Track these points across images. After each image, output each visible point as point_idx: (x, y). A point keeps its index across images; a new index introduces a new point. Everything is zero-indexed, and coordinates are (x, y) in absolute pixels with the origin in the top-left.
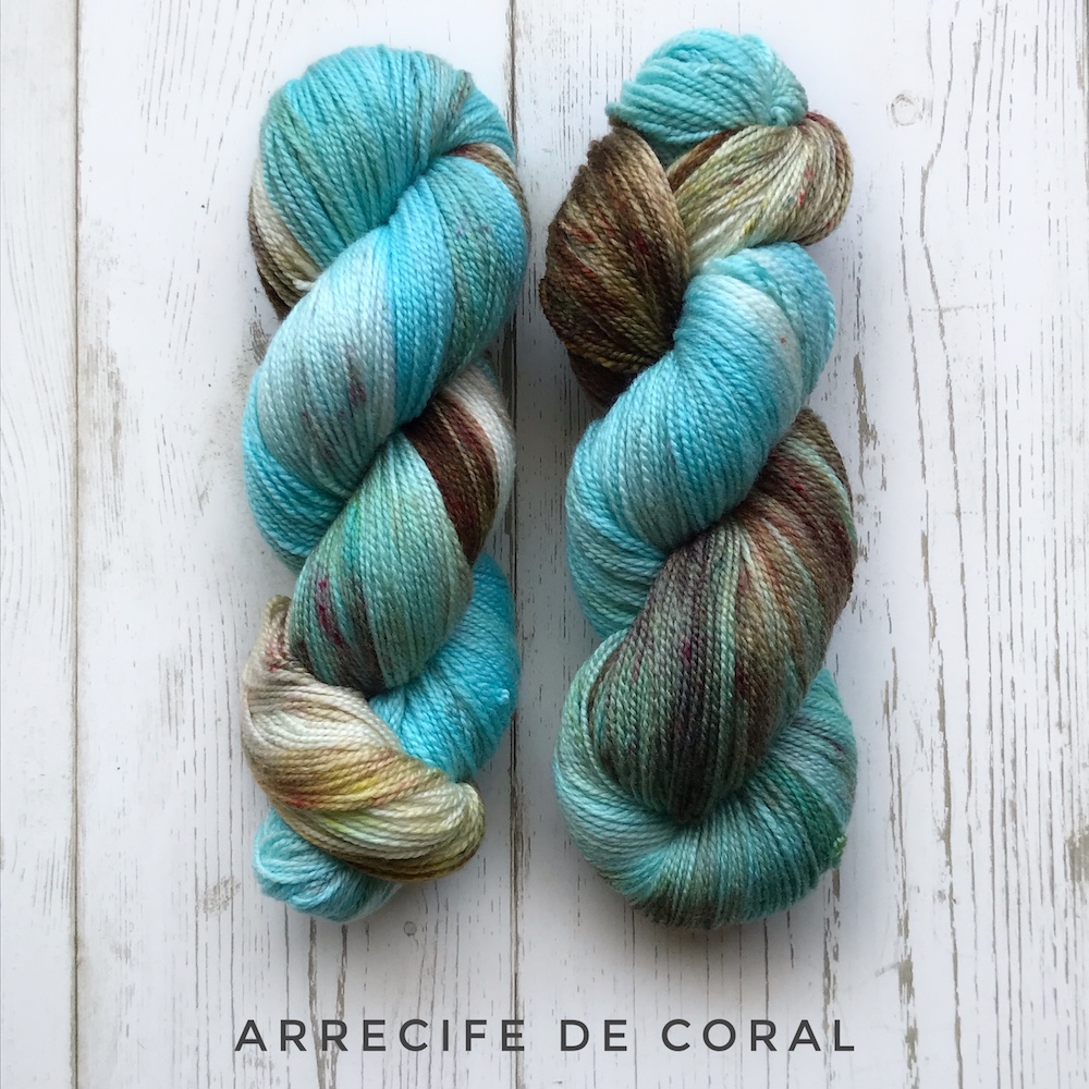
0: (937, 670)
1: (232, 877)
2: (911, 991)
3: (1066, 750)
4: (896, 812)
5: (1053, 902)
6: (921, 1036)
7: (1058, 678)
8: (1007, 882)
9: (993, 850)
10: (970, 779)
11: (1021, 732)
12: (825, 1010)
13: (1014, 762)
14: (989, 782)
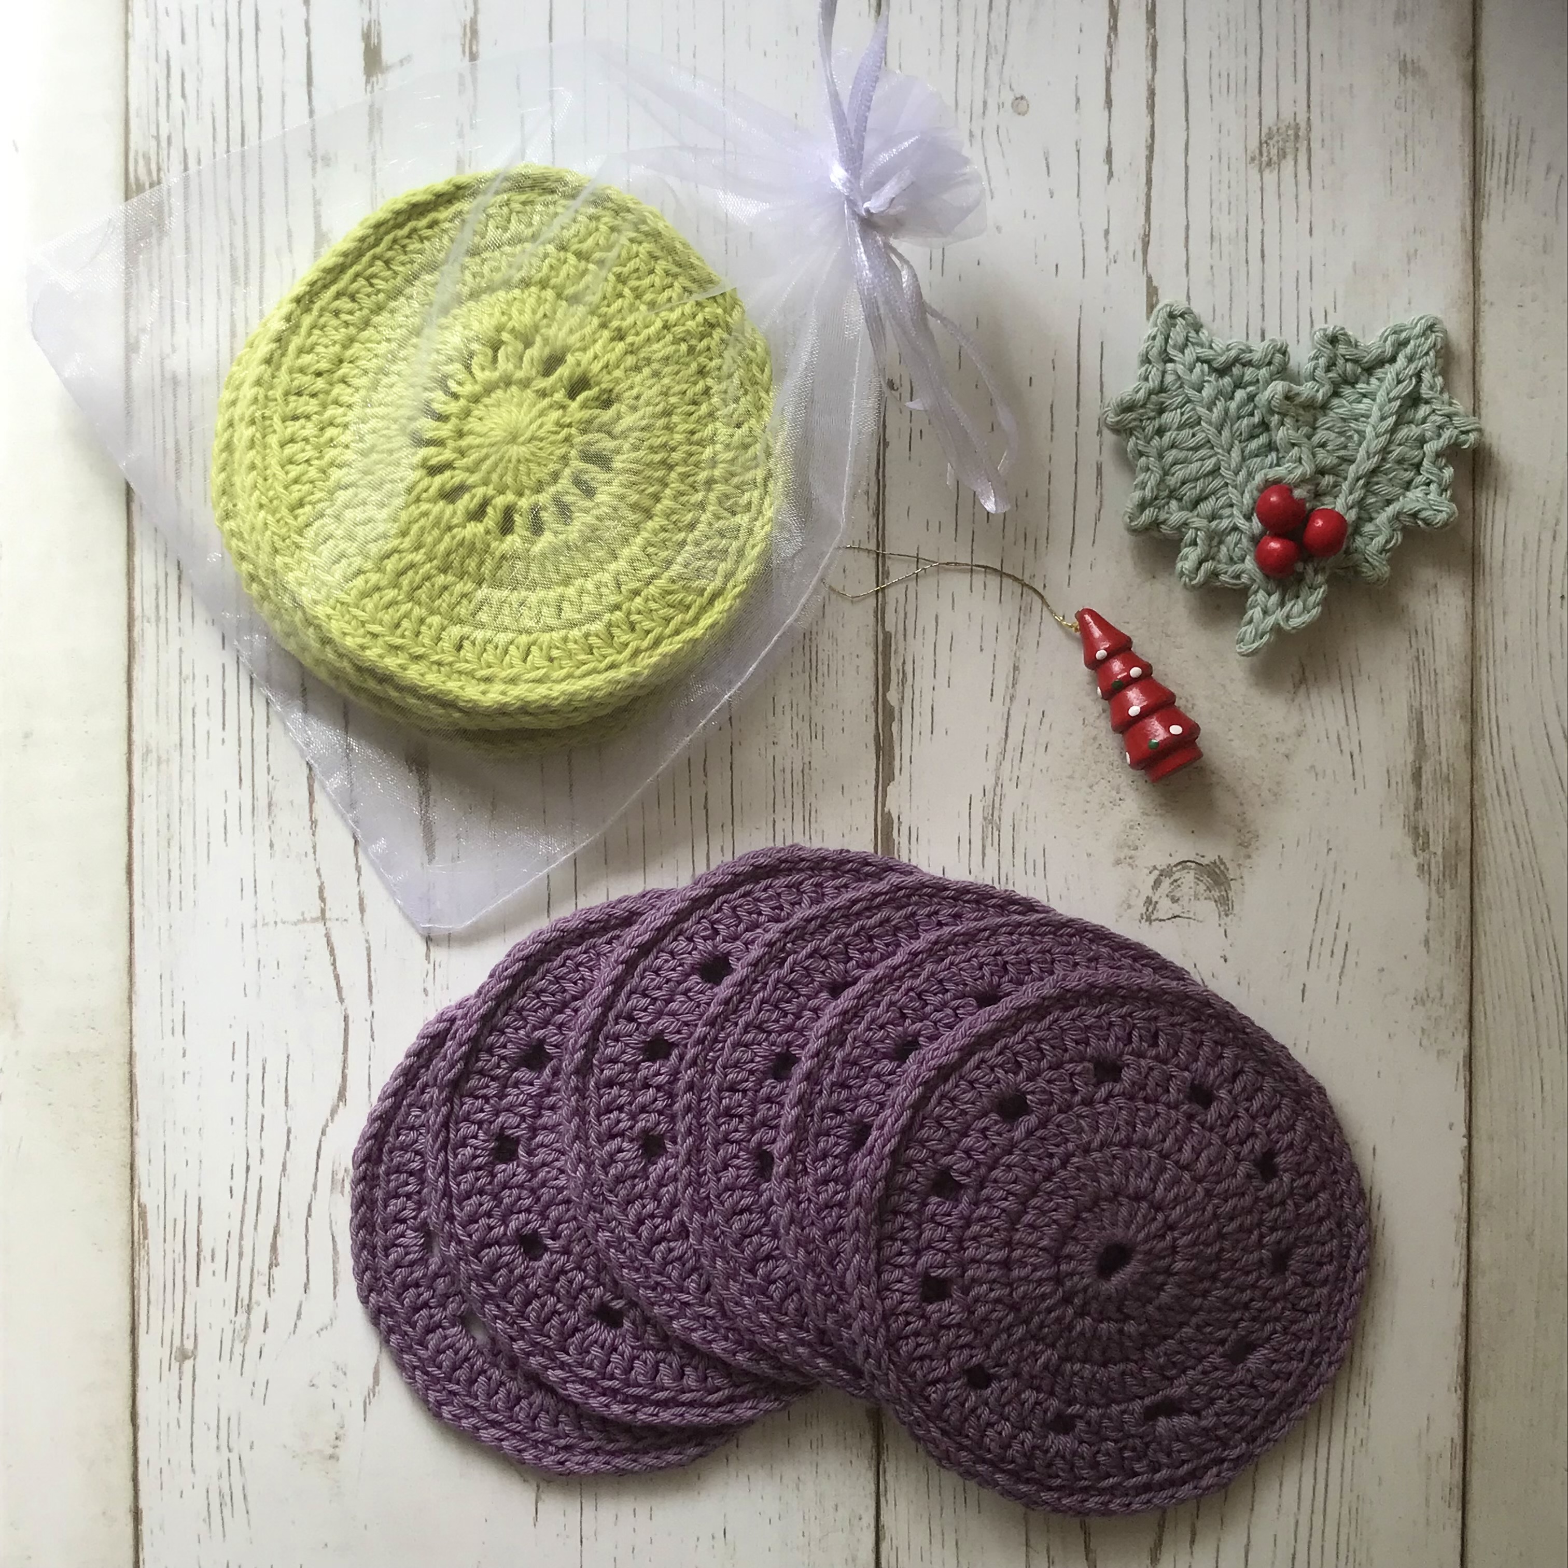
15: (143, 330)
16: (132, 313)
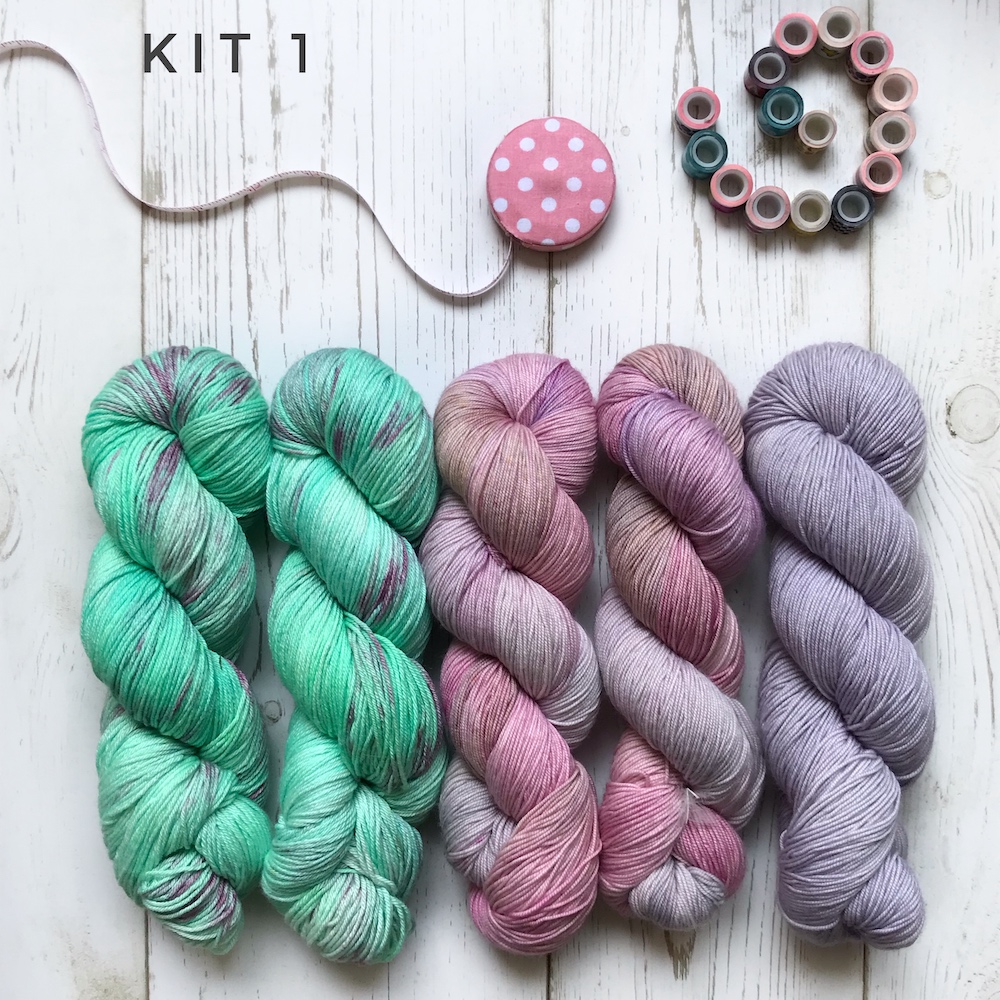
0: (252, 318)
1: (755, 166)
2: (273, 93)
3: (164, 262)
4: (281, 218)
5: (174, 158)
6: (266, 62)
7: (169, 312)
8: (206, 168)
9: (215, 192)
10: (230, 242)
11: (195, 275)
12: (332, 80)
13: (200, 254)
14: (217, 240)
15: (152, 251)
16: (145, 242)
